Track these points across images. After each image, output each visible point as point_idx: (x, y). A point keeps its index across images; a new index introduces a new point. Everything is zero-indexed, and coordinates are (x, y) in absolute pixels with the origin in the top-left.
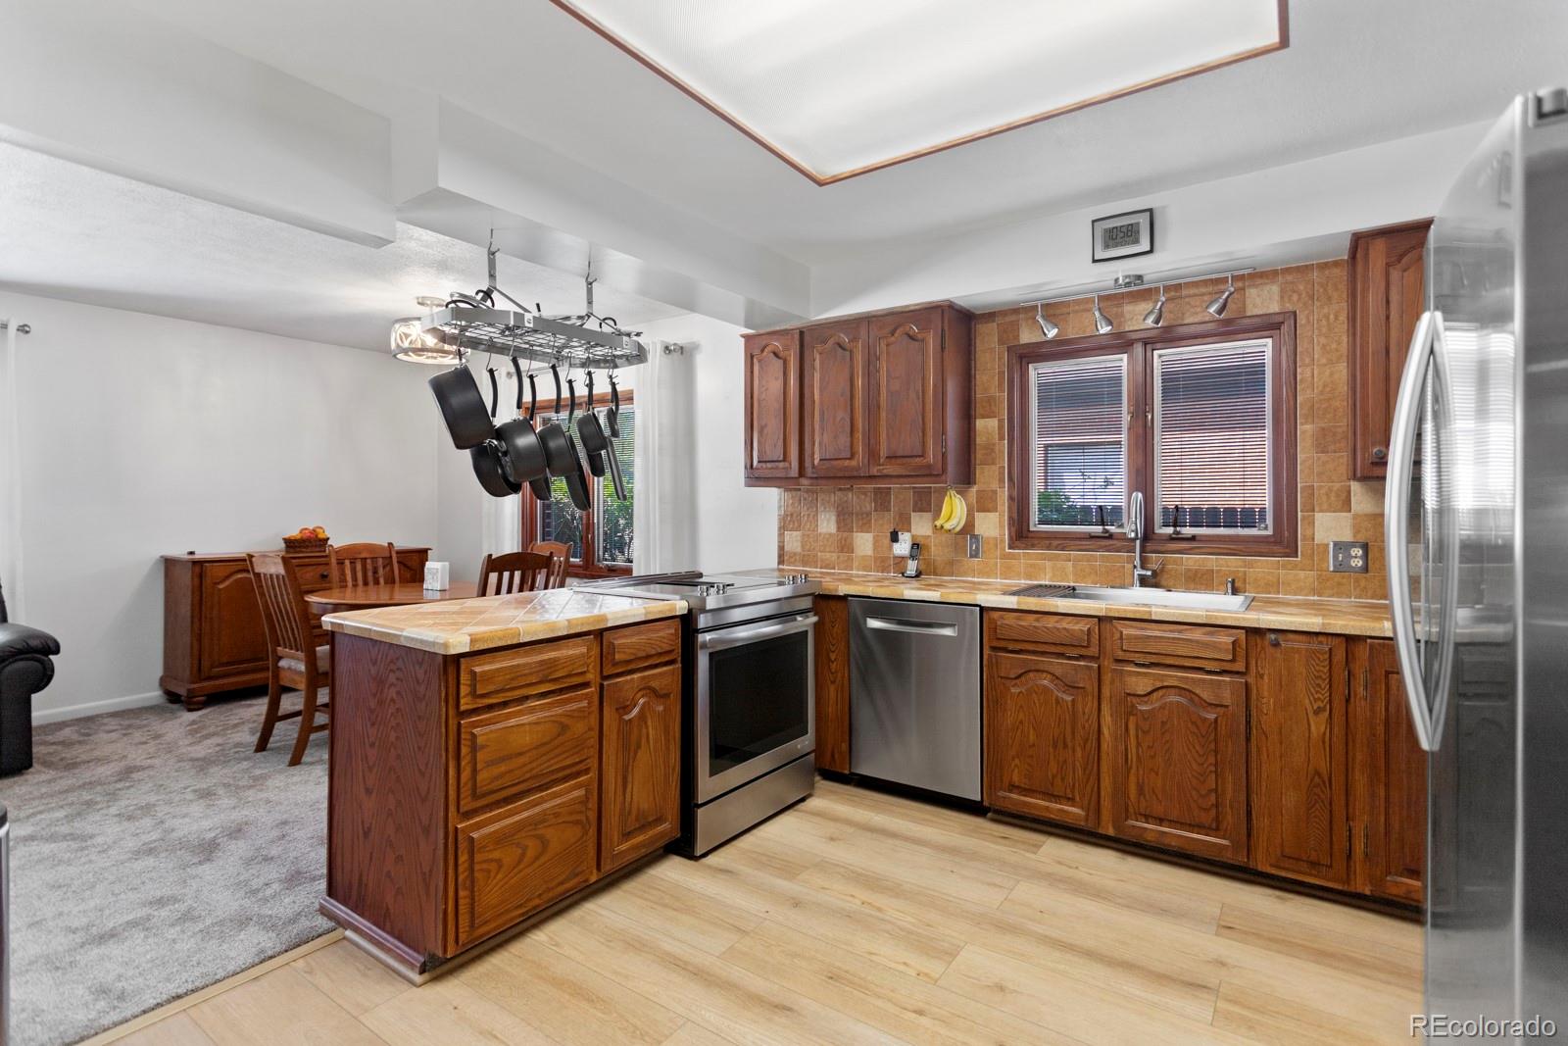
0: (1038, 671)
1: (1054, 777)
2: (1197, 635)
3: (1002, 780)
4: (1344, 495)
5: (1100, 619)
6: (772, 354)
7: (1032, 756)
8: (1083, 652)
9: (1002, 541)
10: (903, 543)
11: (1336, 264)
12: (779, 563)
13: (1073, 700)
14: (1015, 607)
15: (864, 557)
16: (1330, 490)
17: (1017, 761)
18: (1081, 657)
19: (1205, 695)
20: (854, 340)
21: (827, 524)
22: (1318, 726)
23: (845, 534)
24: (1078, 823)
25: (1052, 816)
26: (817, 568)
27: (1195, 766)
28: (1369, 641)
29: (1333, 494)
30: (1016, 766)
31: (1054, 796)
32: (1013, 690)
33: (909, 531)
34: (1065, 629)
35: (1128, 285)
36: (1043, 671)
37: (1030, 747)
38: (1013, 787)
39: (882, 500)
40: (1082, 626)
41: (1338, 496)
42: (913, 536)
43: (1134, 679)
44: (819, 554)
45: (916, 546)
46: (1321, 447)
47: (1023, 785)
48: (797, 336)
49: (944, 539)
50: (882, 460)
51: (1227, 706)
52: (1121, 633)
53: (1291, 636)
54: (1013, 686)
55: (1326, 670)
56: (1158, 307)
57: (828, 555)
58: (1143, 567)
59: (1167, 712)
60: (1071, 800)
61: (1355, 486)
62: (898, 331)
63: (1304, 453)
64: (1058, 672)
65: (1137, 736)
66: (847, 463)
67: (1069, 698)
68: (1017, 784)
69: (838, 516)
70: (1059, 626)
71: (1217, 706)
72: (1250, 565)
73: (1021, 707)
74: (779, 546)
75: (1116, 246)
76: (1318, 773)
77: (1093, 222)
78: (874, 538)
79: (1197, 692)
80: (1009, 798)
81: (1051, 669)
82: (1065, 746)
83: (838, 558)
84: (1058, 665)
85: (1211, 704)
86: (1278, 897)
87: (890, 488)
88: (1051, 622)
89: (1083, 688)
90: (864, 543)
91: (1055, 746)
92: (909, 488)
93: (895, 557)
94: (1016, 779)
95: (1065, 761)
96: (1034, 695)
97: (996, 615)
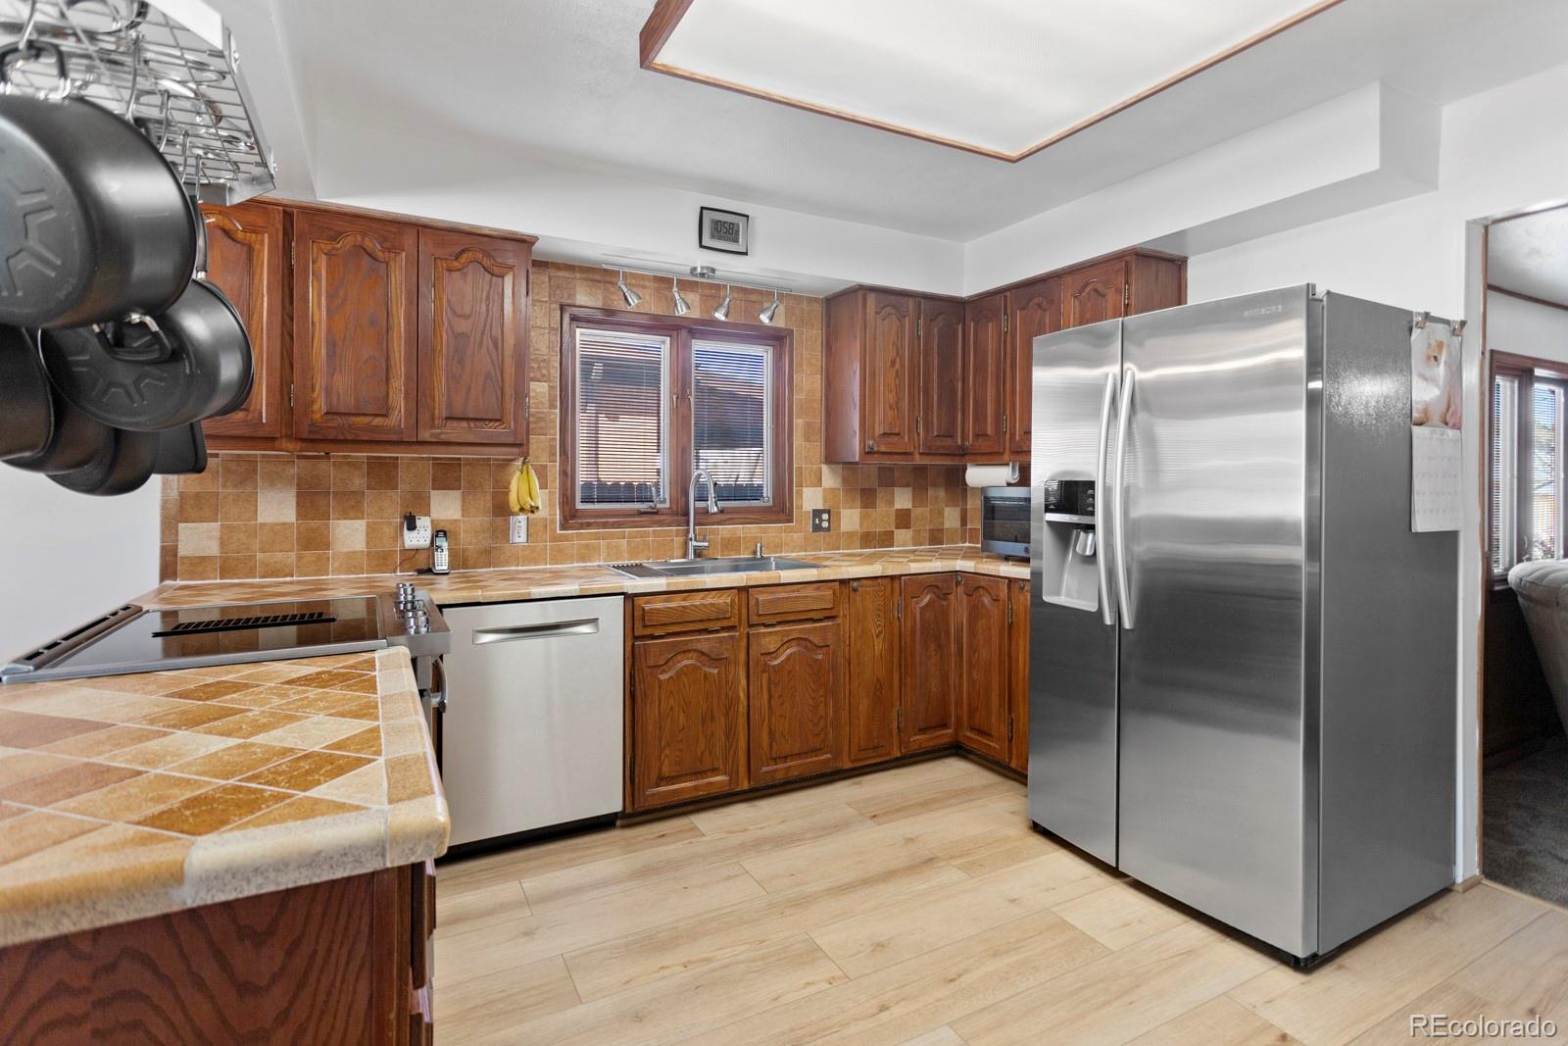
0: (684, 652)
1: (702, 753)
2: (810, 591)
3: (649, 778)
4: (818, 476)
5: (740, 589)
6: (219, 233)
7: (682, 741)
8: (726, 623)
9: (553, 521)
10: (422, 532)
11: (816, 300)
12: (164, 576)
13: (719, 673)
14: (665, 589)
15: (351, 555)
16: (811, 470)
17: (667, 751)
18: (724, 629)
19: (816, 640)
20: (394, 249)
21: (277, 508)
22: (879, 645)
23: (314, 524)
24: (724, 789)
25: (701, 793)
26: (255, 577)
27: (811, 702)
28: (903, 578)
29: (813, 474)
30: (667, 756)
31: (700, 773)
32: (663, 677)
33: (428, 514)
34: (711, 604)
35: (702, 275)
36: (689, 651)
37: (680, 731)
38: (663, 780)
39: (383, 475)
40: (723, 600)
41: (816, 475)
42: (432, 522)
43: (767, 639)
44: (259, 556)
45: (438, 532)
46: (807, 439)
47: (673, 774)
48: (279, 218)
49: (478, 523)
50: (437, 422)
51: (828, 646)
52: (757, 599)
53: (864, 581)
54: (661, 673)
55: (882, 603)
56: (726, 303)
57: (279, 556)
58: (696, 540)
59: (792, 662)
60: (715, 771)
61: (825, 468)
62: (465, 255)
63: (798, 441)
64: (704, 647)
65: (769, 690)
66: (377, 421)
67: (716, 671)
68: (667, 775)
69: (299, 496)
70: (704, 602)
71: (822, 647)
72: (765, 531)
73: (672, 692)
74: (163, 549)
75: (720, 238)
76: (878, 680)
77: (702, 208)
78: (368, 526)
79: (811, 639)
80: (659, 793)
81: (699, 646)
82: (712, 719)
83: (300, 558)
84: (704, 642)
85: (818, 647)
86: (855, 784)
87: (397, 458)
88: (697, 600)
89: (726, 658)
90: (350, 534)
91: (704, 721)
92: (429, 459)
93: (404, 551)
94: (666, 771)
95: (712, 735)
96: (684, 676)
97: (640, 601)
